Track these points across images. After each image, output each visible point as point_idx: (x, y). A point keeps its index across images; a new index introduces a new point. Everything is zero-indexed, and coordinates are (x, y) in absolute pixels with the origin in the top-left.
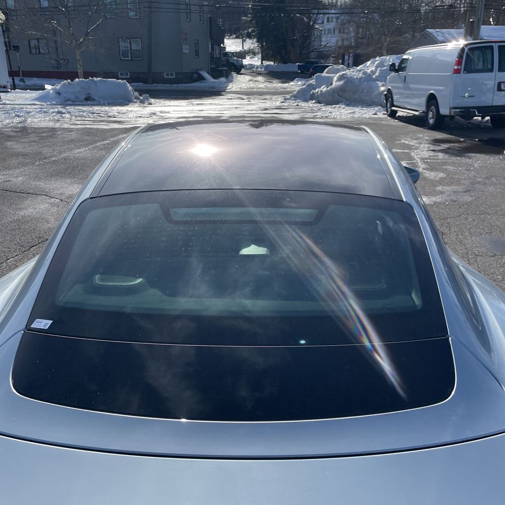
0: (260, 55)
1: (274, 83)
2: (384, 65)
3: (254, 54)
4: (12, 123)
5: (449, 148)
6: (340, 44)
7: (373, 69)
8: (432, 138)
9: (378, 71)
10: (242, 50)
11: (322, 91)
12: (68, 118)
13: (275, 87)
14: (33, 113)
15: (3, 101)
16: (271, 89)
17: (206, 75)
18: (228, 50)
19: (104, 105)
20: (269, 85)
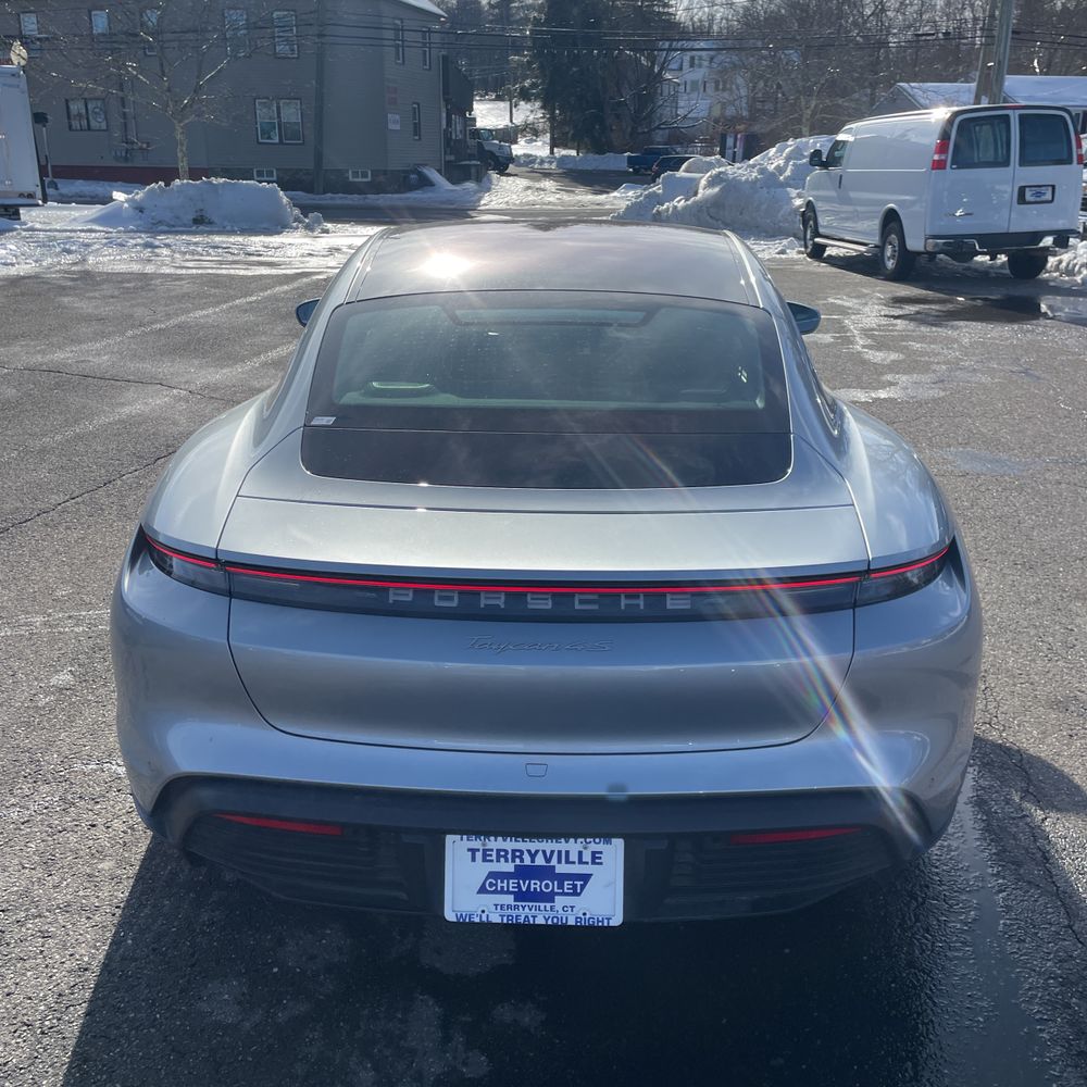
0: (548, 135)
1: (577, 194)
2: (802, 155)
3: (536, 133)
4: (59, 263)
5: (918, 313)
6: (716, 112)
7: (781, 162)
8: (890, 295)
9: (790, 167)
10: (510, 124)
11: (675, 207)
12: (166, 256)
13: (580, 201)
14: (97, 246)
15: (30, 224)
16: (569, 206)
17: (433, 175)
18: (479, 124)
19: (232, 232)
20: (566, 197)
